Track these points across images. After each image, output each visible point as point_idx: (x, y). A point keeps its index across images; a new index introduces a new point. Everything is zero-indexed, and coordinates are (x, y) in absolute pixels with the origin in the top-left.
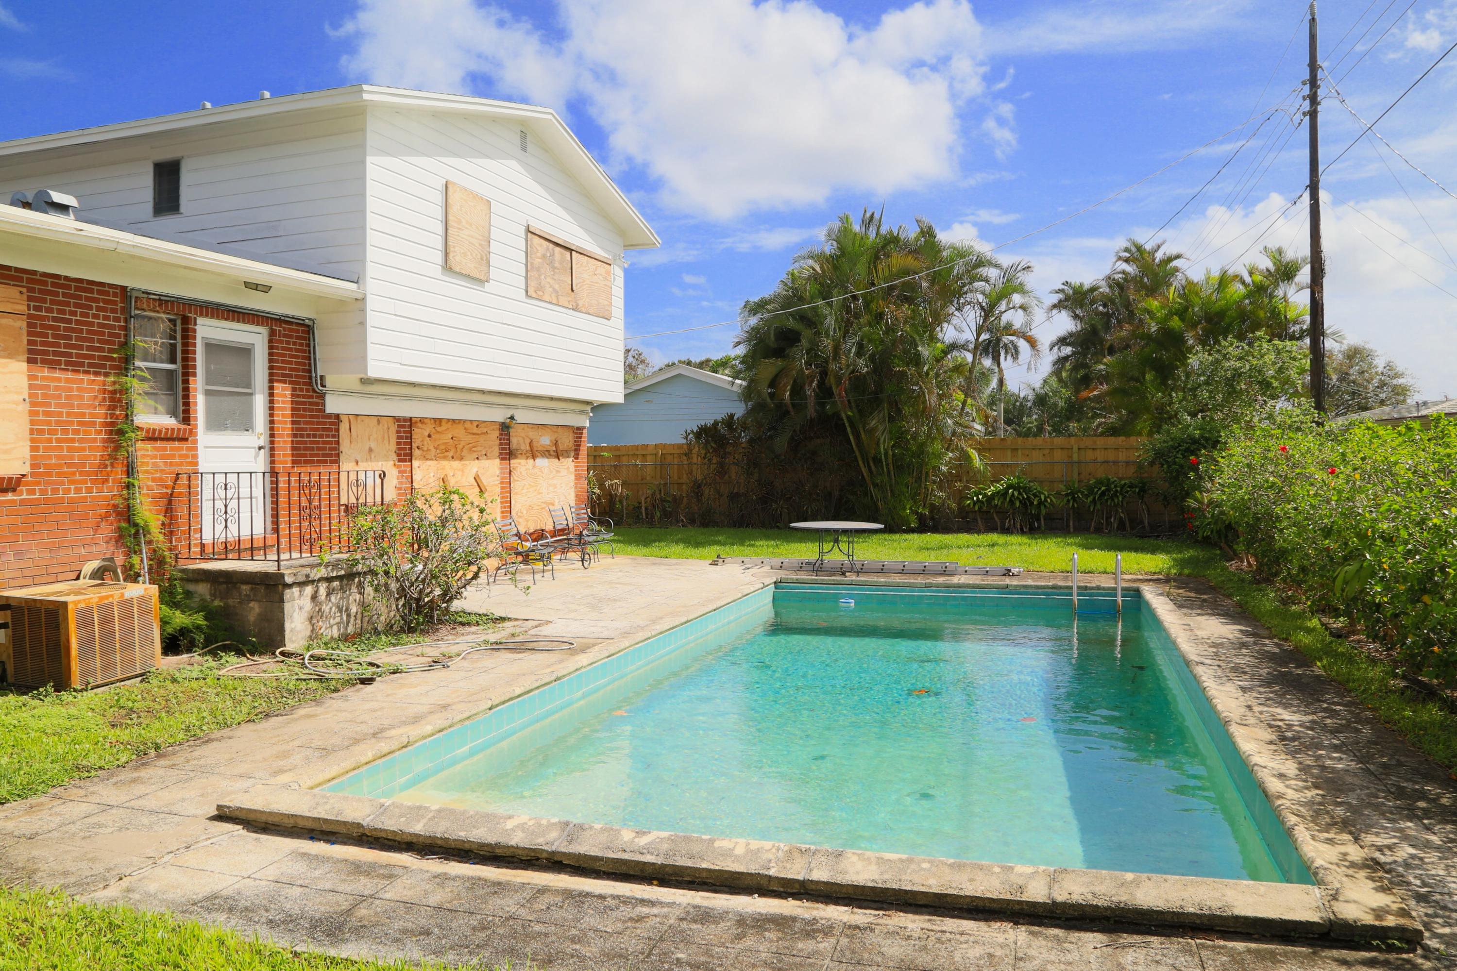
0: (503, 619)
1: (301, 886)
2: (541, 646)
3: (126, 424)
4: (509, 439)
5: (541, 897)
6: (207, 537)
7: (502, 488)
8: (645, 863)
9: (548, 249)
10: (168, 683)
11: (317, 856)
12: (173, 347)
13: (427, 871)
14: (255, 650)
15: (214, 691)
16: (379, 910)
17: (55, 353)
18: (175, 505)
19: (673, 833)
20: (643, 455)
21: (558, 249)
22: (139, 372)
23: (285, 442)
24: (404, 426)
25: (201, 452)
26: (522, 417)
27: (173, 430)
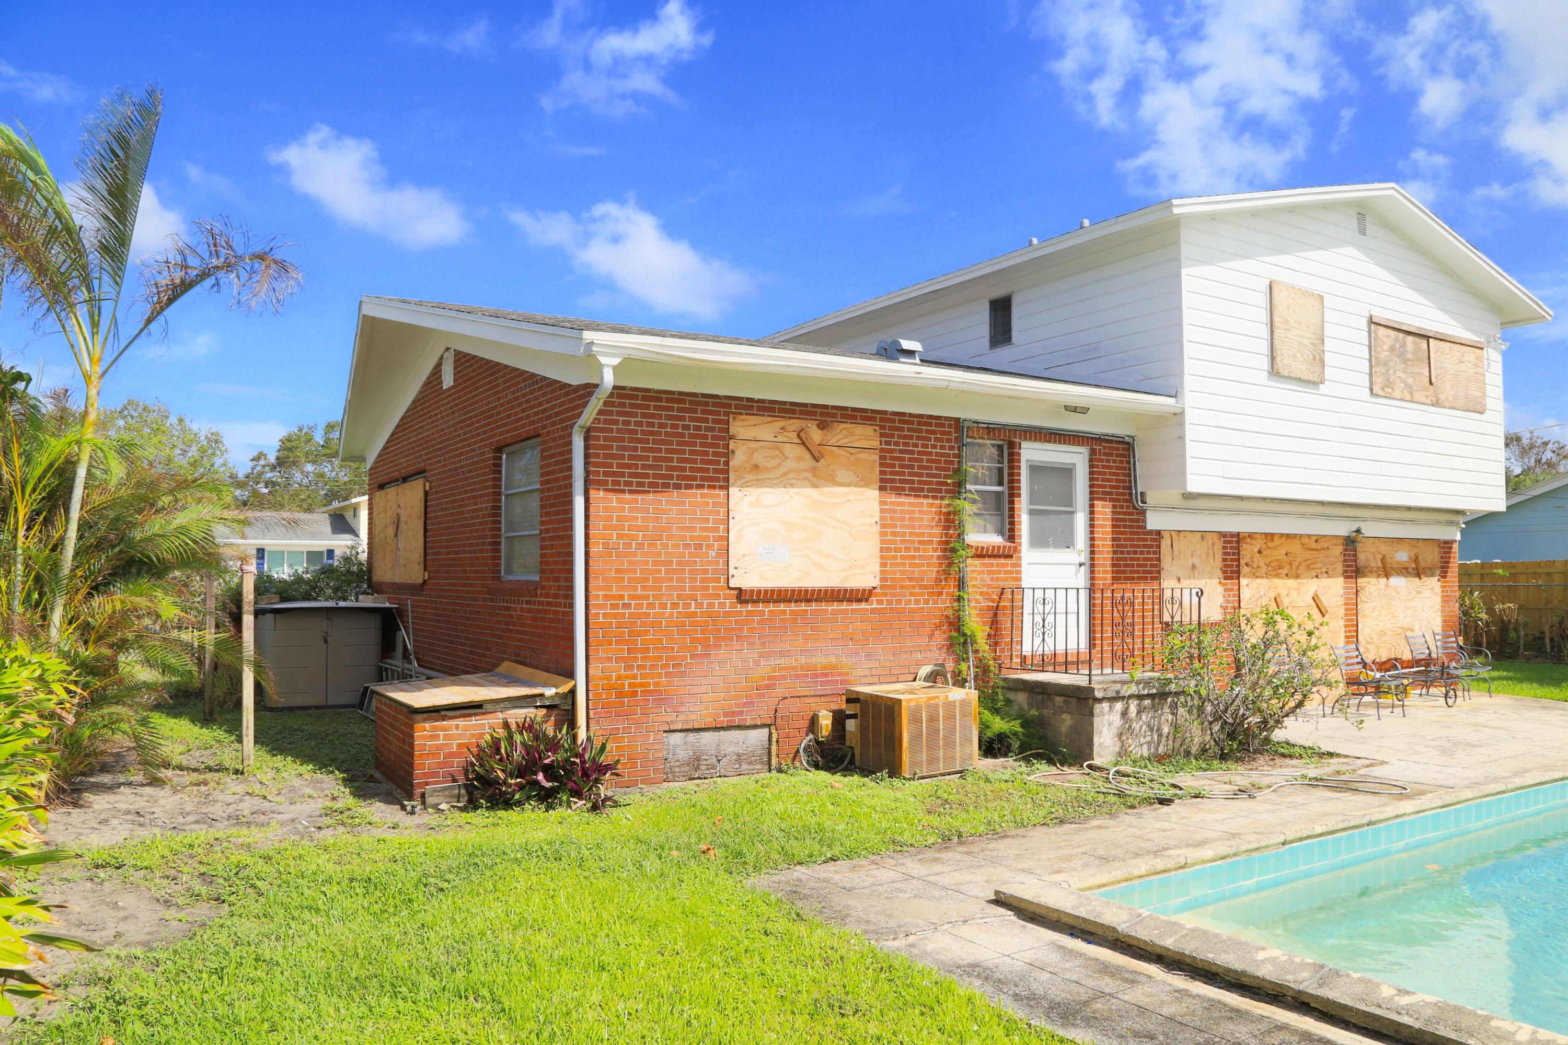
0: (1331, 755)
1: (1051, 973)
2: (1368, 787)
3: (958, 542)
4: (1355, 555)
5: (1277, 1033)
6: (1027, 650)
7: (1346, 610)
8: (1400, 1024)
9: (1397, 339)
10: (982, 782)
11: (1072, 950)
12: (1000, 470)
13: (1170, 985)
14: (1065, 761)
15: (1020, 794)
16: (1113, 1007)
17: (901, 481)
18: (1000, 618)
19: (1441, 1000)
20: (1548, 574)
21: (1410, 339)
22: (969, 495)
23: (1104, 559)
24: (1231, 542)
25: (1025, 568)
26: (1370, 530)
27: (999, 547)
